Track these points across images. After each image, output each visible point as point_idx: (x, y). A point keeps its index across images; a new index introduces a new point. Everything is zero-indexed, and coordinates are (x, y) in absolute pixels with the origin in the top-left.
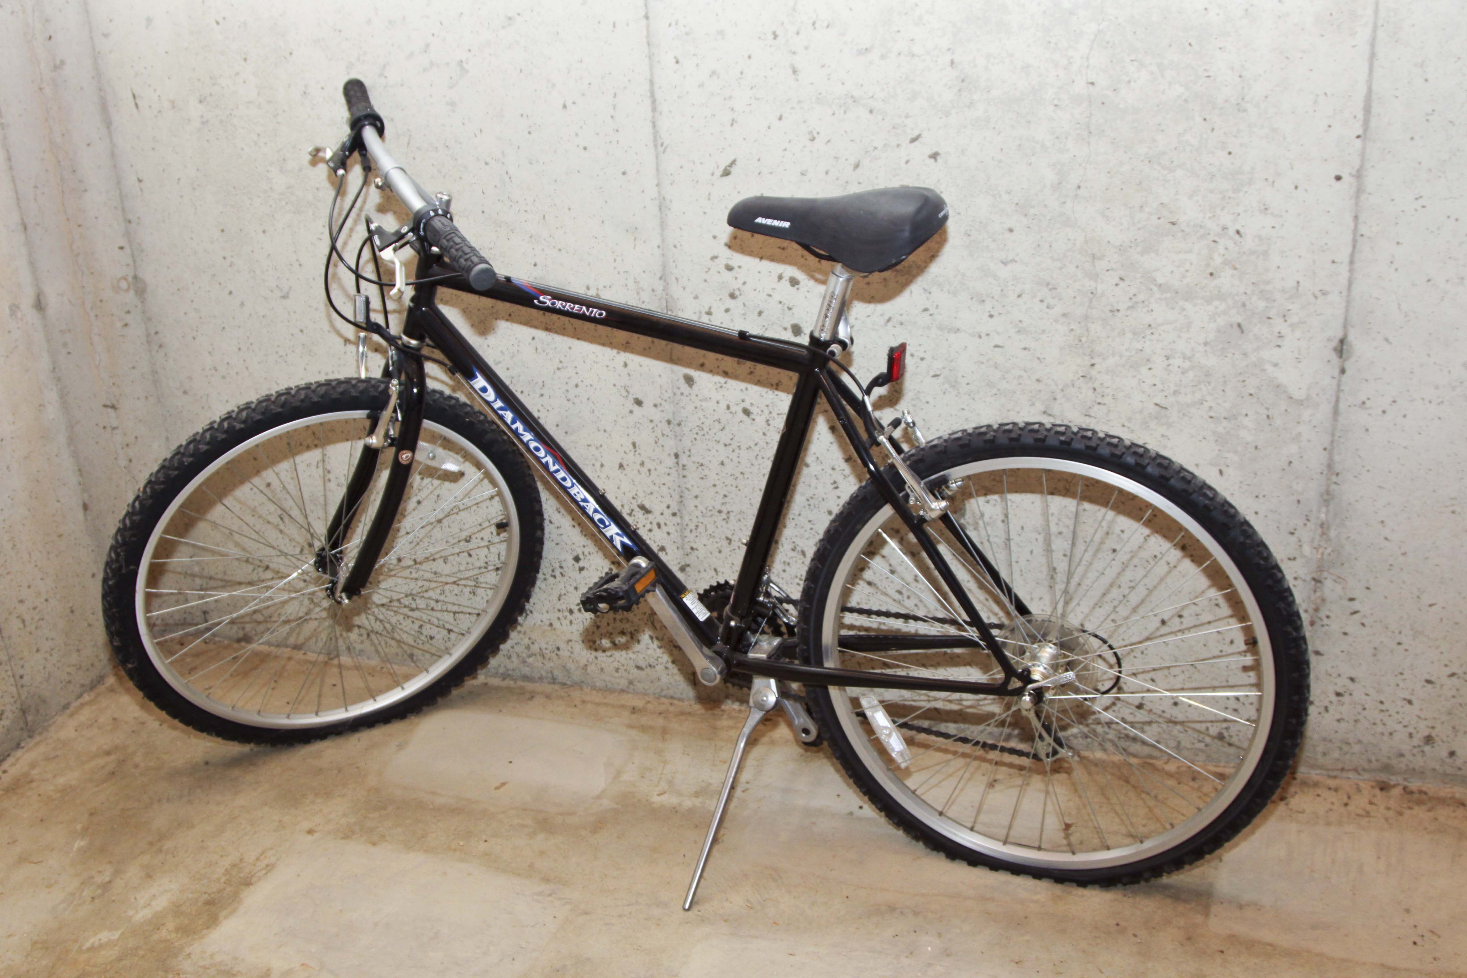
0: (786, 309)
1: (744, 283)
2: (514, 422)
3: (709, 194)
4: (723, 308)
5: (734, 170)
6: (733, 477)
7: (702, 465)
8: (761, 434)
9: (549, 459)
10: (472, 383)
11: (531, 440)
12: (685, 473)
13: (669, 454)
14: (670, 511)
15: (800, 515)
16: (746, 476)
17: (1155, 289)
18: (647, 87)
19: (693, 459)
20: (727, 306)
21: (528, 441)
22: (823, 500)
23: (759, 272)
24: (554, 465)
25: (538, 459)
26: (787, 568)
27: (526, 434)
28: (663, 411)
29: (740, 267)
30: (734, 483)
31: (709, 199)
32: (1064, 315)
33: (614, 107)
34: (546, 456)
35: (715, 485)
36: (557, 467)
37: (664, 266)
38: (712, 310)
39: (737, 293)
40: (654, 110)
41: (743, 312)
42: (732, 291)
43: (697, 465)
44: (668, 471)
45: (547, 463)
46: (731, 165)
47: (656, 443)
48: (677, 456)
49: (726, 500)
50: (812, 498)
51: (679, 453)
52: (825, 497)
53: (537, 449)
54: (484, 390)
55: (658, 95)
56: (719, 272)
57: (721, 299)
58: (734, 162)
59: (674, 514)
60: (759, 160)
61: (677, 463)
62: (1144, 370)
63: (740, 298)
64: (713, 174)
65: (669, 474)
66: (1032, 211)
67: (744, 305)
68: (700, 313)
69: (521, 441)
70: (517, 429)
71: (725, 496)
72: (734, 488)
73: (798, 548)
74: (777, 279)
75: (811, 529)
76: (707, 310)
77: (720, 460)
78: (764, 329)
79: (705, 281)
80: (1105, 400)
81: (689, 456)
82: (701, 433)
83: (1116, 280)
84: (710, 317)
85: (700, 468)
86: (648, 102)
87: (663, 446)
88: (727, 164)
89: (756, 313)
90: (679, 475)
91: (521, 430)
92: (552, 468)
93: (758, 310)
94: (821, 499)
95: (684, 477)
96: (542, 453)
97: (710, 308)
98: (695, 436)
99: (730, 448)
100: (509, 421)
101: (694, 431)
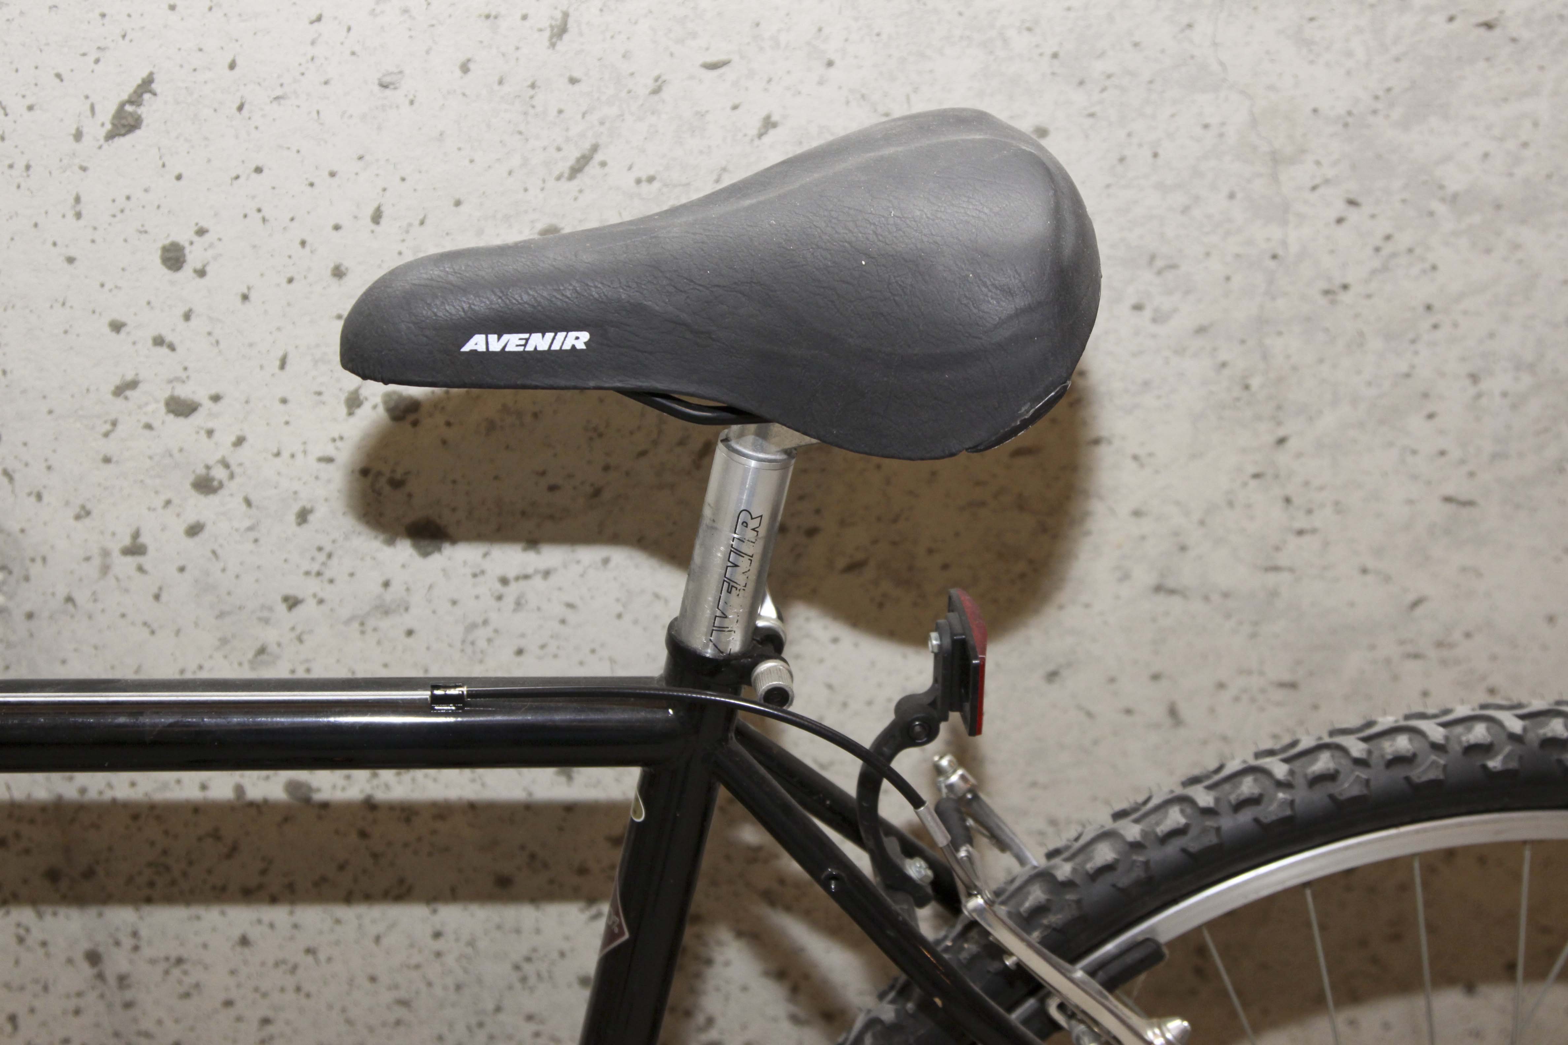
0: (387, 489)
1: (240, 441)
3: (78, 200)
4: (180, 527)
5: (149, 110)
6: (283, 967)
7: (180, 961)
8: (354, 837)
12: (128, 995)
13: (70, 961)
15: (498, 1009)
16: (322, 956)
17: (1441, 209)
19: (147, 952)
20: (191, 518)
22: (562, 954)
23: (284, 401)
28: (27, 851)
29: (216, 398)
30: (290, 982)
31: (78, 215)
32: (1201, 330)
35: (228, 1003)
38: (144, 539)
39: (219, 473)
41: (247, 523)
42: (201, 471)
43: (163, 965)
44: (73, 1003)
46: (136, 99)
47: (21, 940)
48: (93, 958)
49: (271, 1029)
50: (528, 959)
51: (101, 949)
52: (566, 946)
56: (149, 427)
57: (168, 503)
58: (146, 85)
60: (232, 66)
61: (101, 976)
62: (1416, 423)
63: (231, 486)
64: (78, 136)
65: (77, 1012)
66: (1099, 67)
67: (248, 503)
68: (106, 553)
71: (266, 1021)
72: (291, 996)
74: (343, 410)
75: (537, 1035)
76: (127, 541)
78: (322, 557)
79: (107, 460)
80: (1317, 521)
81: (136, 948)
83: (1339, 207)
84: (140, 559)
85: (176, 972)
87: (44, 944)
88: (125, 97)
89: (292, 518)
90: (110, 1006)
93: (296, 508)
94: (555, 955)
97: (136, 535)
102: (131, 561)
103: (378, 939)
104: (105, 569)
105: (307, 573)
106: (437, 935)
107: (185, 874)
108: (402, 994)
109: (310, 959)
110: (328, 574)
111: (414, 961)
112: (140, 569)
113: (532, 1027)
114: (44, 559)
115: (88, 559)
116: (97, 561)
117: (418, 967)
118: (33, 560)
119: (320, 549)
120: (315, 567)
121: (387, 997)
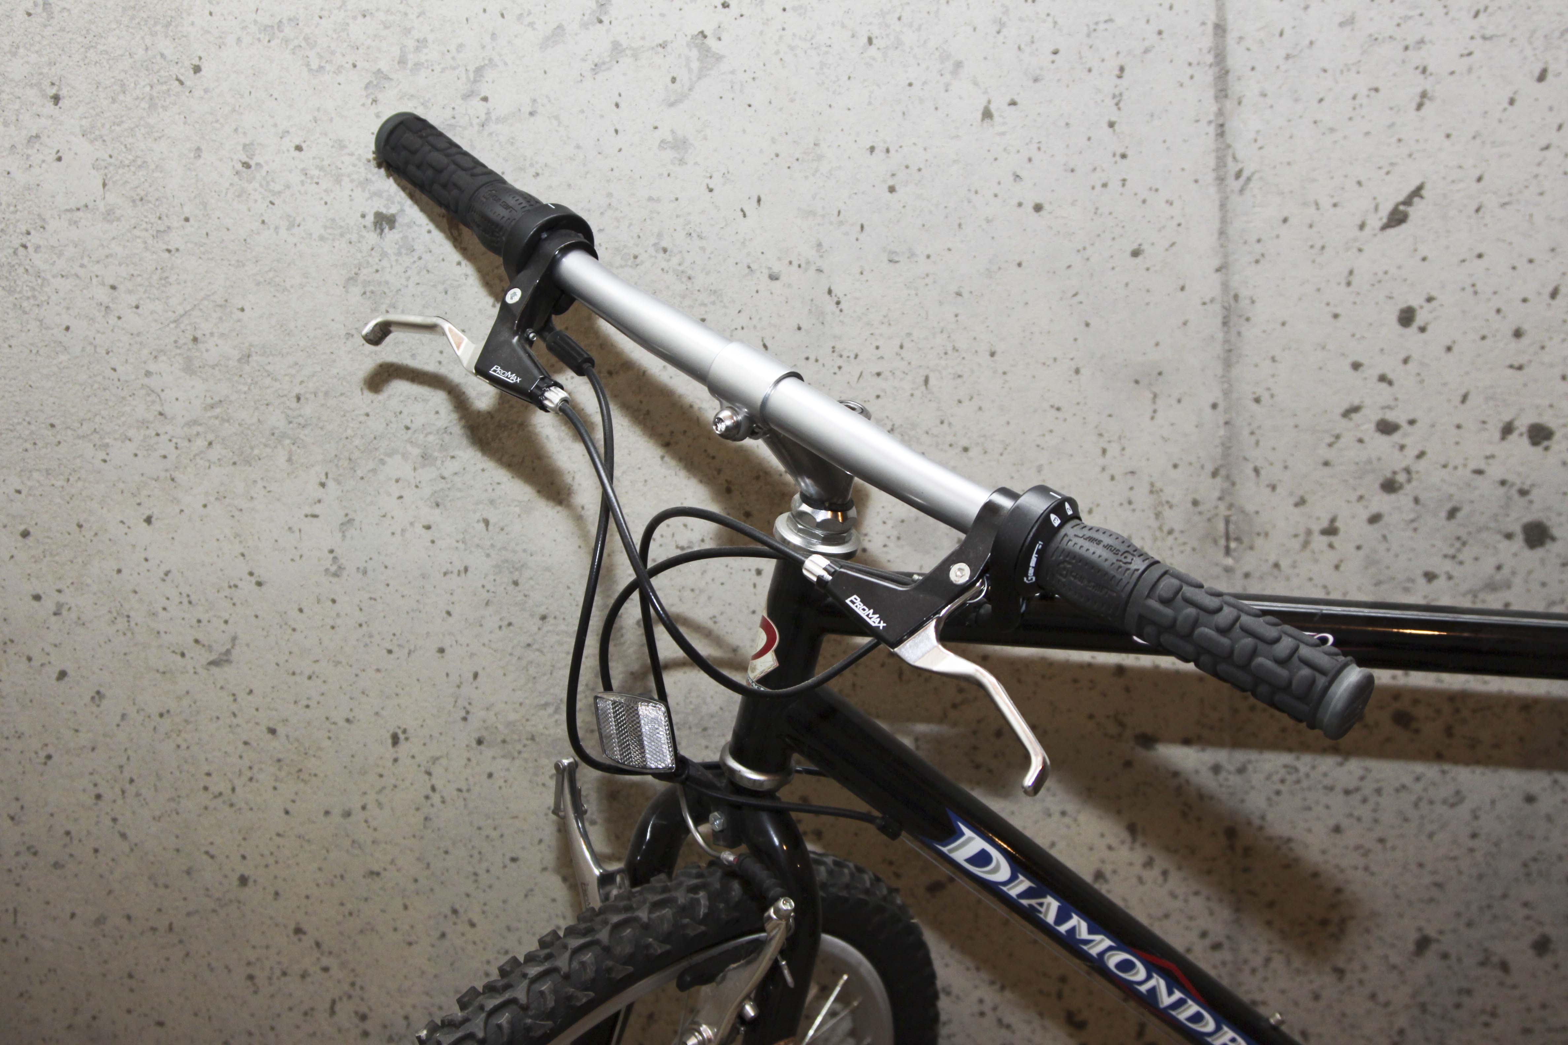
0: (1516, 496)
1: (1421, 455)
2: (1062, 917)
3: (1351, 273)
4: (1365, 515)
5: (1415, 209)
9: (1159, 983)
10: (945, 850)
11: (1110, 948)
13: (1214, 834)
14: (1208, 942)
15: (1505, 896)
16: (1389, 845)
18: (1207, 41)
19: (1267, 831)
20: (1374, 509)
21: (1102, 954)
23: (1459, 427)
24: (1170, 993)
25: (1129, 990)
26: (1465, 1000)
27: (1097, 937)
28: (1203, 750)
29: (1412, 422)
30: (1362, 862)
31: (1349, 284)
33: (1118, 100)
34: (1149, 977)
36: (1178, 995)
37: (1227, 447)
38: (1337, 524)
39: (1401, 478)
40: (1222, 93)
41: (1412, 516)
42: (1389, 475)
43: (1277, 842)
44: (1208, 865)
45: (1153, 991)
46: (1408, 202)
47: (1183, 815)
48: (1229, 832)
49: (1340, 897)
50: (1535, 860)
51: (1236, 827)
53: (1127, 966)
54: (982, 859)
55: (1237, 59)
56: (1361, 441)
57: (1361, 498)
58: (1417, 192)
59: (1217, 947)
60: (1479, 179)
61: (1231, 847)
63: (1408, 488)
64: (1362, 227)
65: (1208, 872)
67: (1417, 501)
68: (1309, 532)
69: (1085, 957)
70: (1072, 931)
73: (1495, 959)
74: (1497, 435)
75: (1528, 918)
76: (1325, 524)
77: (1332, 822)
78: (1458, 545)
79: (1326, 464)
82: (1290, 778)
84: (1332, 539)
86: (1206, 77)
87: (1198, 819)
88: (1401, 199)
89: (1443, 514)
90: (1233, 869)
91: (1083, 932)
92: (1166, 1000)
93: (1449, 506)
95: (1246, 870)
96: (1140, 973)
97: (1333, 520)
98: (1279, 787)
99: (1358, 797)
100: (1051, 918)
101: (1276, 778)
102: (1325, 539)
103: (1431, 836)
104: (1306, 544)
105: (1445, 556)
106: (1474, 836)
107: (1307, 775)
108: (1438, 878)
109: (1379, 846)
110: (1461, 557)
111: (1452, 854)
112: (1331, 546)
113: (1526, 912)
114: (1267, 534)
115: (1296, 536)
116: (1302, 538)
117: (1454, 859)
118: (1259, 534)
119: (1458, 538)
120: (1452, 551)
121: (1427, 880)
